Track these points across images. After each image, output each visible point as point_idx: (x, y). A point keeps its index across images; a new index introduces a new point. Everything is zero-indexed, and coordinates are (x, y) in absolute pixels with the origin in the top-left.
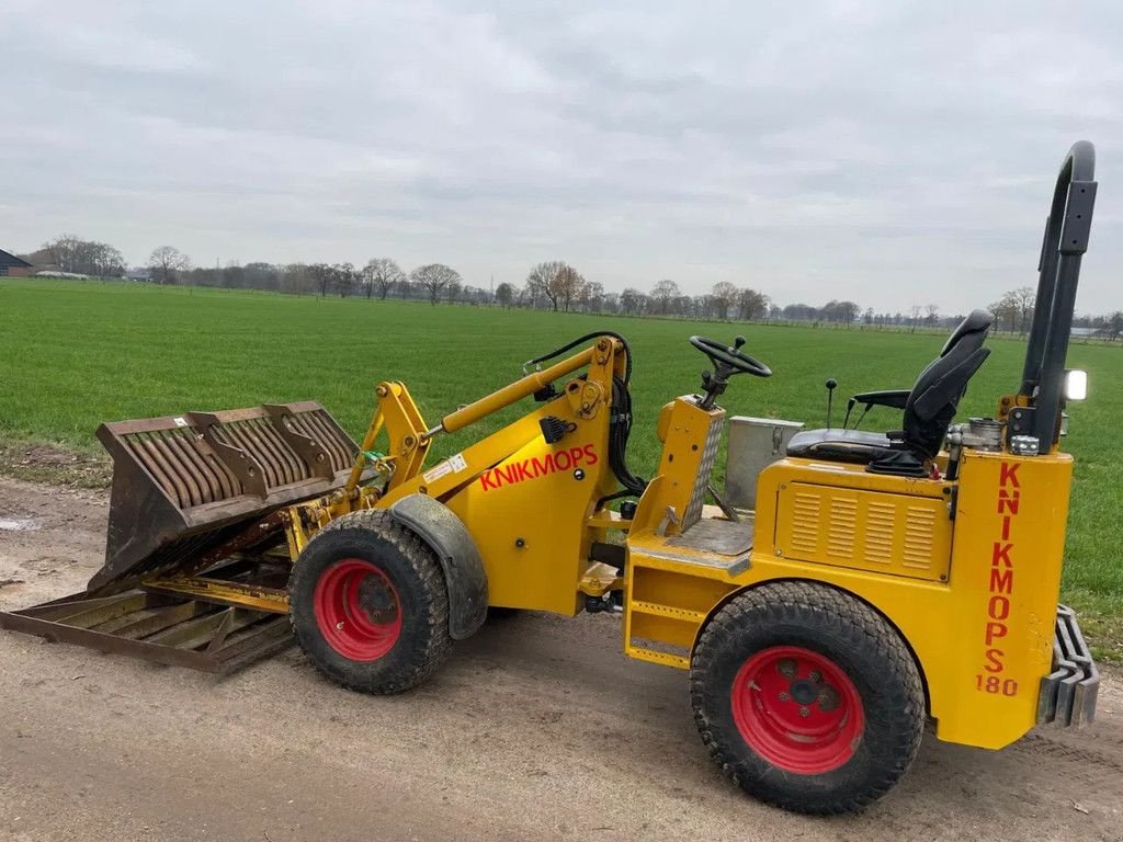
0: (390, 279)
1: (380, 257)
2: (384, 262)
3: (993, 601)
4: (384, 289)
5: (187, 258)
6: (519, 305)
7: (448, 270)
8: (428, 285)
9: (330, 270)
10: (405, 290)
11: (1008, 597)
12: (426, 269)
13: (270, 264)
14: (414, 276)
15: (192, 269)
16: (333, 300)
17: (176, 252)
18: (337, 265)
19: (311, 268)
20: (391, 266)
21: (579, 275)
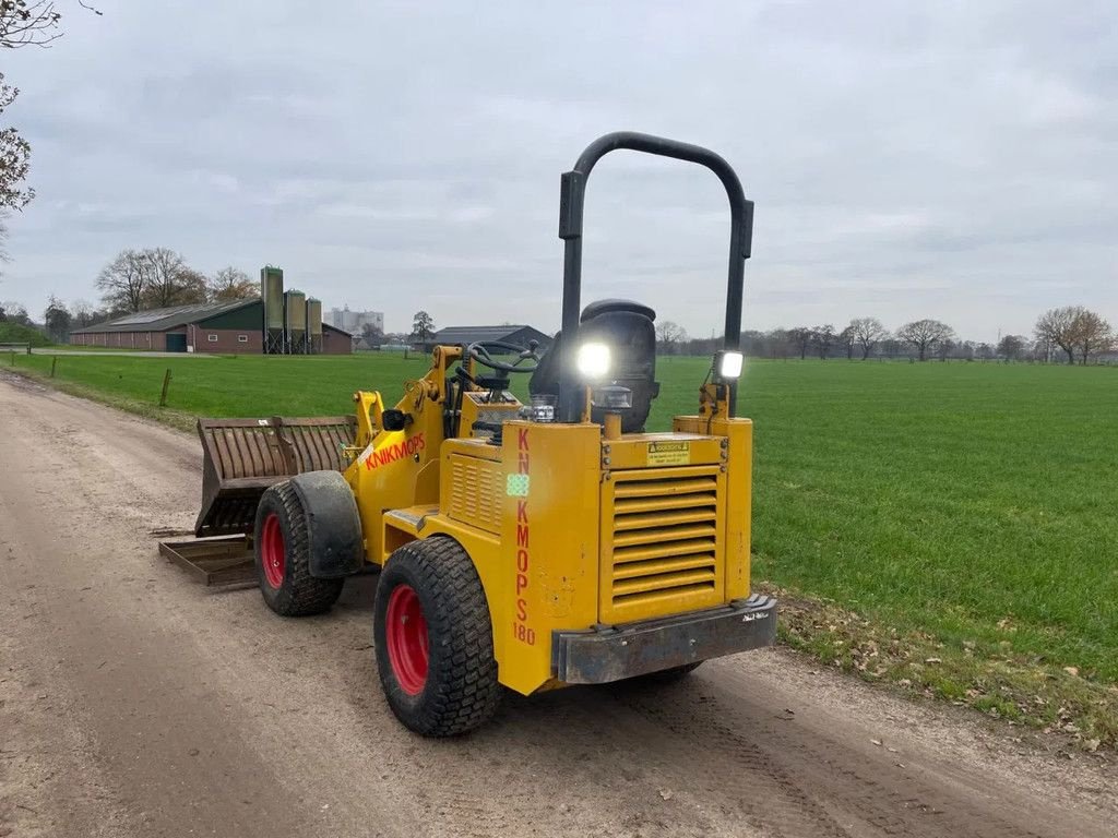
0: (874, 338)
1: (862, 316)
2: (867, 321)
3: (520, 552)
4: (868, 350)
5: (683, 330)
6: (1029, 358)
7: (939, 325)
8: (917, 343)
9: (809, 333)
10: (892, 349)
11: (526, 550)
12: (913, 326)
13: (760, 331)
14: (900, 335)
15: (688, 341)
16: (813, 364)
17: (675, 326)
18: (818, 328)
19: (791, 332)
20: (875, 325)
21: (1102, 321)
